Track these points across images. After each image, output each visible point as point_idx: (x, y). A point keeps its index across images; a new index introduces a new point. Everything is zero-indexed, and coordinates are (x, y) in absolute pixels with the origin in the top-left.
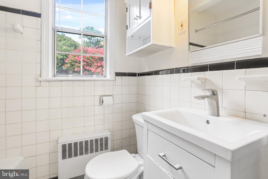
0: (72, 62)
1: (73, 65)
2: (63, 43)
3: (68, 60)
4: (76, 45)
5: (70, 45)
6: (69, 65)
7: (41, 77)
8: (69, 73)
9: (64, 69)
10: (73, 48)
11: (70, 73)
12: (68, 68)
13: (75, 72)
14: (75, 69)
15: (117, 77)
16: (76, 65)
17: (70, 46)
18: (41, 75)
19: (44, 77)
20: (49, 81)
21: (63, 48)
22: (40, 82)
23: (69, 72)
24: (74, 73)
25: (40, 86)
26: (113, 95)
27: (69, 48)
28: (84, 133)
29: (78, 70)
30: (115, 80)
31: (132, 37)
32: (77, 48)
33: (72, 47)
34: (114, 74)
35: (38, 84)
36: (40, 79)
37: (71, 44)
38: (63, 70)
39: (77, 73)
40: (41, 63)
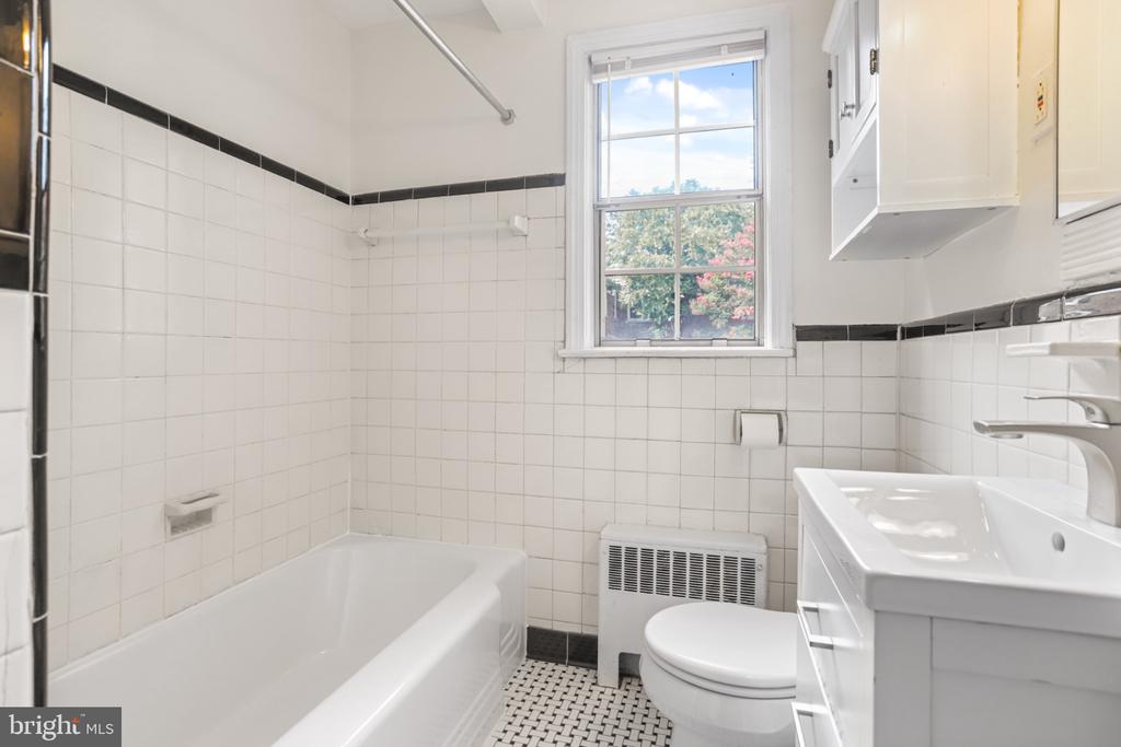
0: (723, 285)
1: (727, 297)
2: (693, 214)
3: (709, 278)
4: (739, 216)
5: (717, 219)
6: (712, 297)
7: (565, 347)
8: (715, 327)
9: (694, 312)
10: (727, 229)
11: (719, 326)
12: (708, 308)
13: (738, 322)
14: (736, 309)
15: (801, 344)
16: (739, 295)
17: (718, 223)
18: (564, 341)
19: (573, 348)
20: (585, 359)
21: (692, 236)
22: (564, 359)
23: (714, 323)
24: (734, 328)
25: (564, 372)
26: (786, 411)
27: (712, 231)
28: (680, 527)
29: (748, 313)
30: (795, 356)
31: (855, 181)
32: (743, 225)
33: (725, 223)
34: (790, 335)
35: (559, 365)
36: (562, 353)
37: (718, 214)
38: (694, 316)
39: (743, 326)
40: (565, 310)
